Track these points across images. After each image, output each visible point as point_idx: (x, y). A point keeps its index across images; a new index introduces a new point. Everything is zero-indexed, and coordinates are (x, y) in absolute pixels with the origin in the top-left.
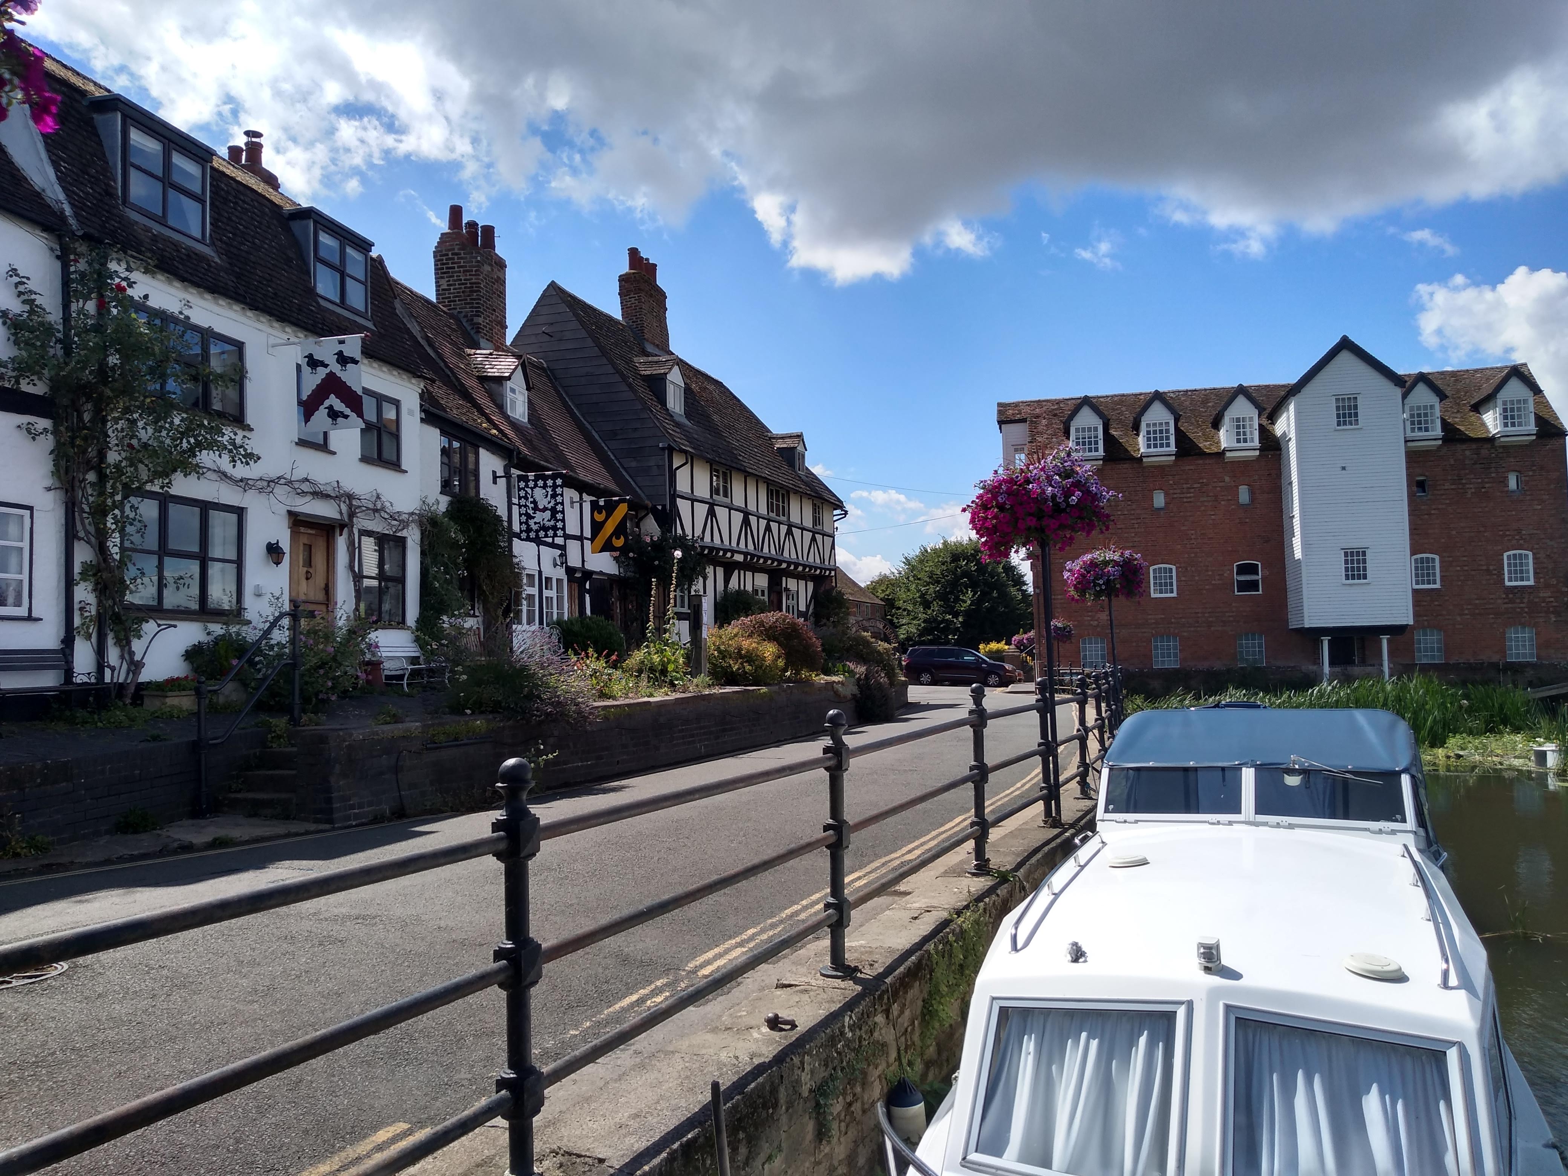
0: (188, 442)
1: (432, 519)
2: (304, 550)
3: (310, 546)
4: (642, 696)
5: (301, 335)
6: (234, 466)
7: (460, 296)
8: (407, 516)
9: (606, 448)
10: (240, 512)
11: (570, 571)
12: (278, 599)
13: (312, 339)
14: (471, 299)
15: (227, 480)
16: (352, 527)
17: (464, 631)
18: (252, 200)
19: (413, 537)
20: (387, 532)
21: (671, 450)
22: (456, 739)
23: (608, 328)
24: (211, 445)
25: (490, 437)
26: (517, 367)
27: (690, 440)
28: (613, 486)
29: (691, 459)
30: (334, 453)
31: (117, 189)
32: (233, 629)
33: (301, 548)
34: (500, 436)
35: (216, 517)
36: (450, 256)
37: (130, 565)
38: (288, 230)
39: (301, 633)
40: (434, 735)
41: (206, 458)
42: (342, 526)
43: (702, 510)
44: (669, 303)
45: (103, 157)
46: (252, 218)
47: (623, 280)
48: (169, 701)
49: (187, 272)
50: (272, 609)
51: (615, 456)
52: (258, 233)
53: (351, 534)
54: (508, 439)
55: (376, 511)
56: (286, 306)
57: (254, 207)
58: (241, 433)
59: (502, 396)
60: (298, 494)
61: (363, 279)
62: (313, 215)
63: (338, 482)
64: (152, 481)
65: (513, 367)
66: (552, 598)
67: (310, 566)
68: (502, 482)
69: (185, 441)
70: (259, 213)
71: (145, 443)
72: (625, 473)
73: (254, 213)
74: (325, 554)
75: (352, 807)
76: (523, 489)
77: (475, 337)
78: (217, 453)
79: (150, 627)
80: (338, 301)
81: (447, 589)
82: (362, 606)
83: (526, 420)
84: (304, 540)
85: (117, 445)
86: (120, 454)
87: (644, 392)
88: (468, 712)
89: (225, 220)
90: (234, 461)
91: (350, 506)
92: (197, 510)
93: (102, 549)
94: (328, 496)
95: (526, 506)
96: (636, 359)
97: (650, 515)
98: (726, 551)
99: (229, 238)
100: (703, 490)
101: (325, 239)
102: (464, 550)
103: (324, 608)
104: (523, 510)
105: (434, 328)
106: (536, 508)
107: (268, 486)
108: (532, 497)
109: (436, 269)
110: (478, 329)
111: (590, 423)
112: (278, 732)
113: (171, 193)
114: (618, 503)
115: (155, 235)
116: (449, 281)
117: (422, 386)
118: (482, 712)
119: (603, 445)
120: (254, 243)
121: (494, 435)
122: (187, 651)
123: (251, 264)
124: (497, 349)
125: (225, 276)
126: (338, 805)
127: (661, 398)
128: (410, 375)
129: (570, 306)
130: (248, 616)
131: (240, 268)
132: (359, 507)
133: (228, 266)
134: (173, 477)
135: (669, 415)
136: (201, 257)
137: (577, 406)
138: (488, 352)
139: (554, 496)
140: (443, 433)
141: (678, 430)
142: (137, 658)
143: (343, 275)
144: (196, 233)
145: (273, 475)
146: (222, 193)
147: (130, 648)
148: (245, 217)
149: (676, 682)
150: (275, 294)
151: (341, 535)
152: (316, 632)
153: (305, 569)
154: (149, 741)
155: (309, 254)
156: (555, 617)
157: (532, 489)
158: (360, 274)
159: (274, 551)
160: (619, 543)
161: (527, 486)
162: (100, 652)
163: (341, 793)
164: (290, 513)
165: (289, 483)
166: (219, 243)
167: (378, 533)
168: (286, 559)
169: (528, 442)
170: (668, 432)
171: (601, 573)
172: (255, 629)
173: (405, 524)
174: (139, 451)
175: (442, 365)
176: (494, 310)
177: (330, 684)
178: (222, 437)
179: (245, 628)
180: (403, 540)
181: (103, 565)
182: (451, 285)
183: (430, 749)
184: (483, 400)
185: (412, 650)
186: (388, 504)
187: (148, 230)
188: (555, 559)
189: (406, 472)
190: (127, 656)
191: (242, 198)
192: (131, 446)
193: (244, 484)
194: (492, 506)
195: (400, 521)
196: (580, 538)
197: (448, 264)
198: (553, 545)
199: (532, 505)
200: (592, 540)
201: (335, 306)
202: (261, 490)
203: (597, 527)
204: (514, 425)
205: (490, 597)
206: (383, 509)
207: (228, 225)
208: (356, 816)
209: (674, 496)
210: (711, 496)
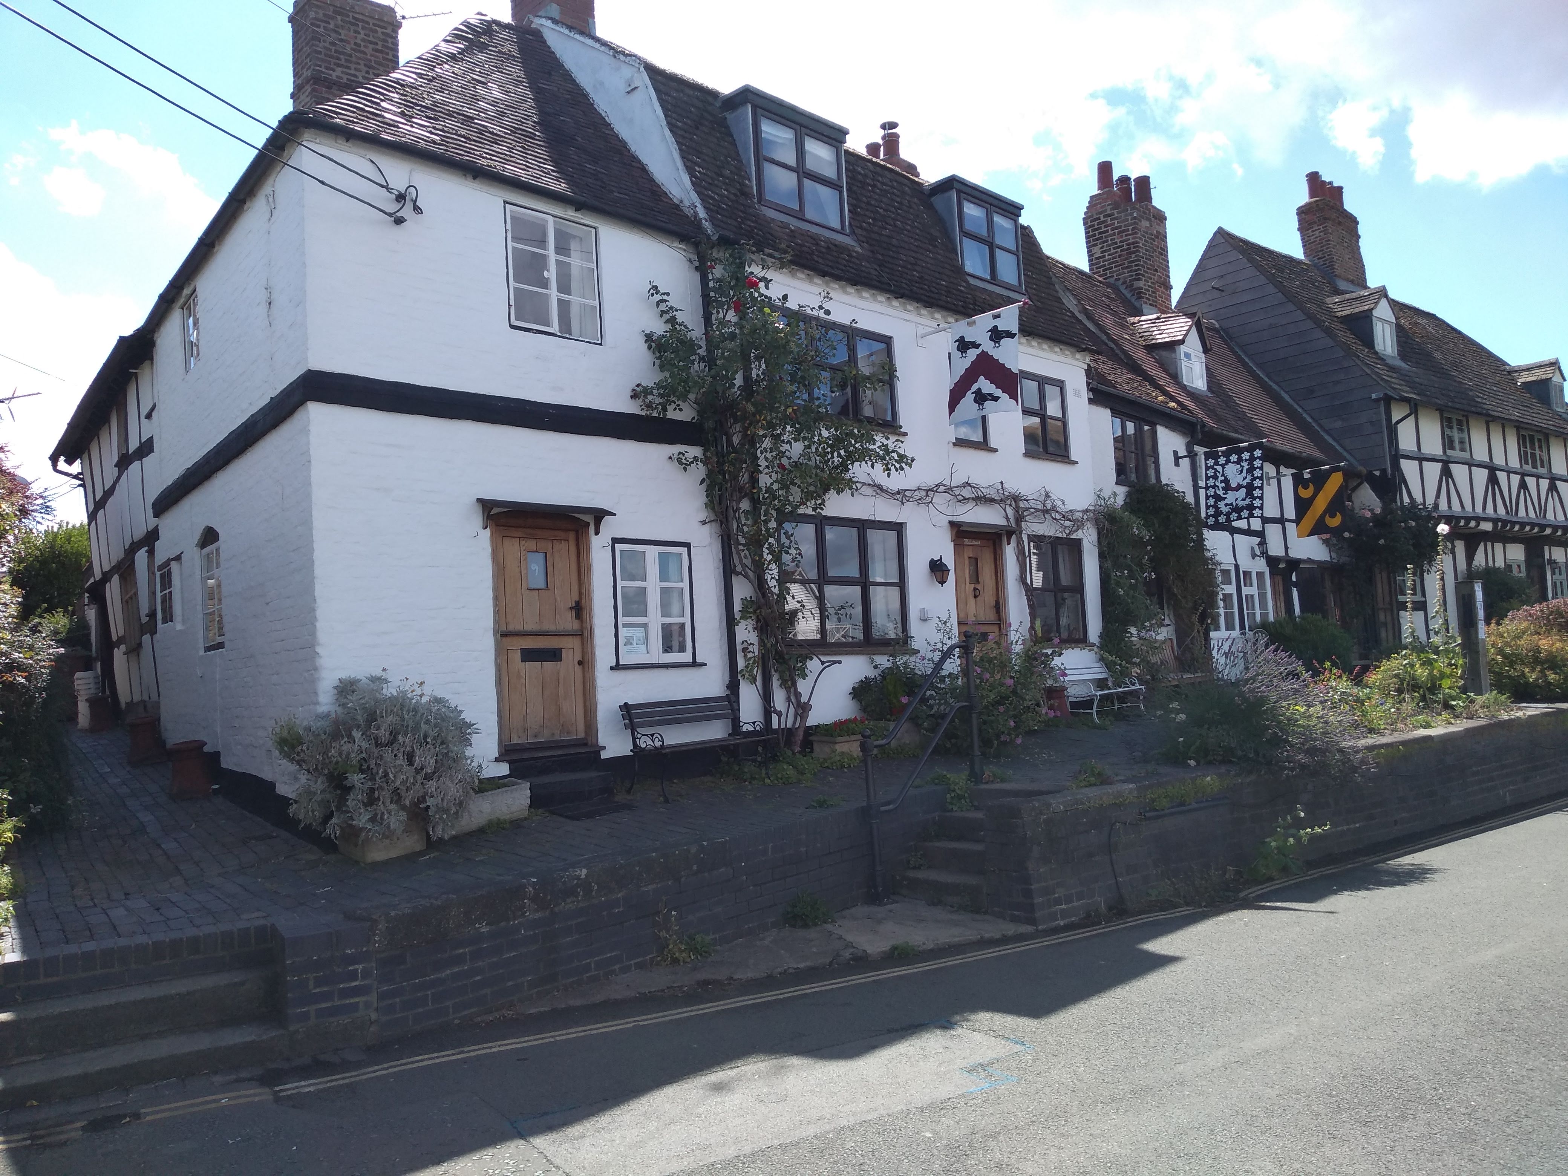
0: (839, 455)
1: (1109, 515)
2: (970, 565)
3: (976, 559)
4: (1416, 727)
5: (951, 320)
6: (889, 475)
7: (1117, 262)
8: (1080, 514)
9: (1300, 410)
10: (898, 528)
11: (1272, 562)
12: (945, 623)
13: (963, 323)
14: (1129, 262)
15: (883, 494)
16: (1021, 533)
17: (1157, 645)
18: (891, 180)
19: (1089, 538)
20: (1060, 535)
21: (1388, 401)
22: (1182, 804)
23: (1290, 270)
24: (863, 455)
25: (1168, 411)
26: (1191, 326)
27: (1412, 385)
28: (1317, 454)
29: (1414, 411)
30: (996, 450)
31: (752, 187)
32: (901, 660)
33: (967, 562)
34: (1179, 409)
35: (874, 537)
36: (1102, 219)
37: (789, 598)
38: (930, 207)
39: (976, 663)
40: (1153, 800)
41: (859, 471)
42: (1010, 533)
43: (1433, 470)
44: (1361, 229)
45: (737, 157)
46: (892, 200)
47: (1303, 212)
48: (839, 748)
49: (827, 265)
50: (940, 635)
51: (1312, 418)
52: (898, 214)
53: (1020, 541)
54: (1189, 411)
55: (1046, 511)
56: (933, 289)
57: (893, 187)
58: (893, 438)
59: (1175, 363)
60: (960, 501)
61: (1014, 248)
62: (956, 185)
63: (1002, 483)
64: (803, 503)
65: (1186, 328)
66: (1252, 596)
67: (978, 581)
68: (1185, 463)
69: (835, 454)
70: (898, 193)
71: (795, 462)
72: (1327, 437)
73: (893, 193)
74: (993, 567)
75: (1058, 902)
76: (1212, 467)
77: (1136, 304)
78: (870, 463)
79: (814, 665)
80: (989, 278)
81: (1133, 597)
82: (1038, 623)
83: (1205, 388)
84: (969, 553)
85: (767, 467)
86: (770, 477)
87: (1345, 336)
88: (1192, 763)
89: (863, 205)
90: (889, 469)
91: (1017, 509)
92: (854, 531)
93: (761, 585)
94: (992, 500)
95: (1214, 487)
96: (1328, 300)
97: (1366, 485)
98: (1468, 519)
99: (869, 224)
100: (1433, 444)
101: (971, 210)
102: (1149, 548)
103: (995, 629)
104: (1211, 492)
105: (1091, 300)
106: (1228, 488)
107: (927, 496)
108: (1223, 475)
109: (1087, 238)
110: (1139, 294)
111: (1277, 384)
112: (958, 792)
113: (807, 182)
114: (1328, 473)
115: (792, 231)
116: (1102, 247)
117: (1088, 361)
118: (1210, 763)
119: (1296, 406)
120: (896, 226)
121: (1173, 409)
122: (854, 688)
123: (894, 249)
124: (1164, 312)
125: (868, 265)
126: (1041, 900)
127: (1368, 340)
128: (1073, 350)
129: (1242, 252)
130: (915, 644)
131: (882, 255)
132: (1028, 509)
133: (870, 254)
134: (827, 496)
135: (1380, 358)
136: (841, 249)
137: (1260, 366)
138: (1154, 316)
139: (1251, 470)
140: (1115, 413)
141: (1394, 375)
142: (804, 699)
143: (992, 247)
144: (835, 223)
145: (931, 482)
146: (859, 177)
147: (796, 689)
148: (884, 200)
149: (1454, 703)
150: (921, 278)
151: (1009, 544)
152: (990, 661)
153: (973, 586)
154: (815, 807)
155: (954, 230)
156: (1258, 618)
157: (1223, 466)
158: (1011, 244)
159: (937, 569)
160: (1335, 522)
161: (1217, 463)
162: (767, 697)
163: (1043, 884)
164: (952, 524)
165: (949, 490)
166: (859, 231)
167: (1050, 537)
168: (952, 576)
169: (1211, 412)
170: (1383, 379)
171: (1309, 560)
172: (924, 659)
173: (1079, 524)
174: (790, 471)
175: (1104, 338)
176: (1156, 270)
177: (1012, 724)
178: (874, 444)
179: (913, 658)
180: (1078, 543)
181: (762, 601)
182: (1105, 251)
183: (1149, 819)
184: (1155, 372)
185: (1097, 672)
186: (1059, 503)
187: (785, 226)
188: (1253, 549)
189: (1077, 463)
190: (793, 699)
191: (880, 179)
192: (781, 466)
193: (901, 496)
194: (1178, 492)
195: (1074, 521)
196: (1281, 521)
197: (1101, 228)
198: (1249, 532)
199: (1223, 485)
200: (1297, 521)
201: (986, 284)
202: (919, 501)
203: (1302, 506)
204: (1193, 395)
205: (1183, 601)
206: (1054, 508)
207: (868, 210)
208: (1064, 914)
209: (1397, 456)
210: (1444, 451)
